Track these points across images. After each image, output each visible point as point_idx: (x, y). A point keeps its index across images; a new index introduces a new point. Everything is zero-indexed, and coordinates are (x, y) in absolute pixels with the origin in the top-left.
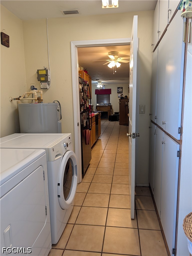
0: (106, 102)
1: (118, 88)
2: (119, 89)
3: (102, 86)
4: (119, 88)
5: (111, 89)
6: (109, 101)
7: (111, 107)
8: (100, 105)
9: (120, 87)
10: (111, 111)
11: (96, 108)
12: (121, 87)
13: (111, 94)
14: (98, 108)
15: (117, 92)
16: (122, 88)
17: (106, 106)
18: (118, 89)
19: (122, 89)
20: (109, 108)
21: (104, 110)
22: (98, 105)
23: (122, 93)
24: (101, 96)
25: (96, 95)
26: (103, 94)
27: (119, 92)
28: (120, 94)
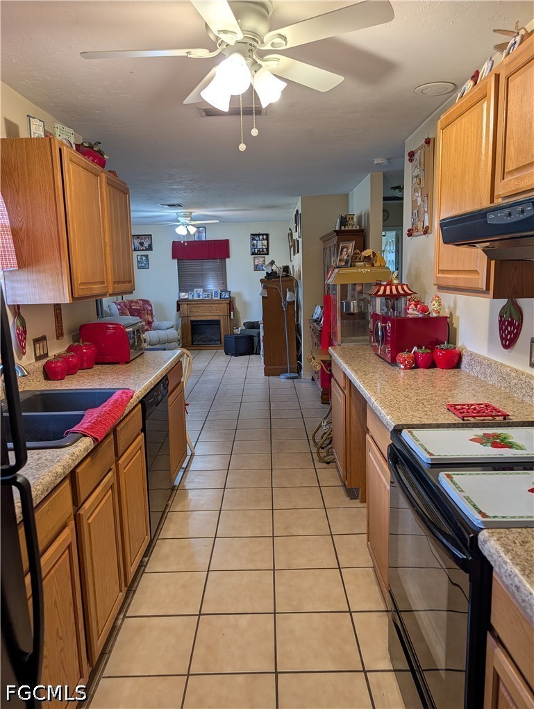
0: (212, 286)
1: (254, 236)
2: (255, 242)
3: (193, 230)
4: (257, 238)
5: (228, 240)
6: (225, 284)
7: (231, 304)
8: (191, 298)
9: (259, 235)
10: (232, 317)
11: (178, 310)
12: (263, 235)
13: (228, 257)
14: (184, 307)
15: (248, 250)
16: (267, 235)
17: (211, 302)
18: (253, 239)
19: (267, 239)
20: (226, 306)
21: (207, 314)
22: (184, 295)
23: (268, 254)
24: (194, 265)
25: (176, 260)
26: (201, 260)
27: (256, 250)
28: (262, 259)
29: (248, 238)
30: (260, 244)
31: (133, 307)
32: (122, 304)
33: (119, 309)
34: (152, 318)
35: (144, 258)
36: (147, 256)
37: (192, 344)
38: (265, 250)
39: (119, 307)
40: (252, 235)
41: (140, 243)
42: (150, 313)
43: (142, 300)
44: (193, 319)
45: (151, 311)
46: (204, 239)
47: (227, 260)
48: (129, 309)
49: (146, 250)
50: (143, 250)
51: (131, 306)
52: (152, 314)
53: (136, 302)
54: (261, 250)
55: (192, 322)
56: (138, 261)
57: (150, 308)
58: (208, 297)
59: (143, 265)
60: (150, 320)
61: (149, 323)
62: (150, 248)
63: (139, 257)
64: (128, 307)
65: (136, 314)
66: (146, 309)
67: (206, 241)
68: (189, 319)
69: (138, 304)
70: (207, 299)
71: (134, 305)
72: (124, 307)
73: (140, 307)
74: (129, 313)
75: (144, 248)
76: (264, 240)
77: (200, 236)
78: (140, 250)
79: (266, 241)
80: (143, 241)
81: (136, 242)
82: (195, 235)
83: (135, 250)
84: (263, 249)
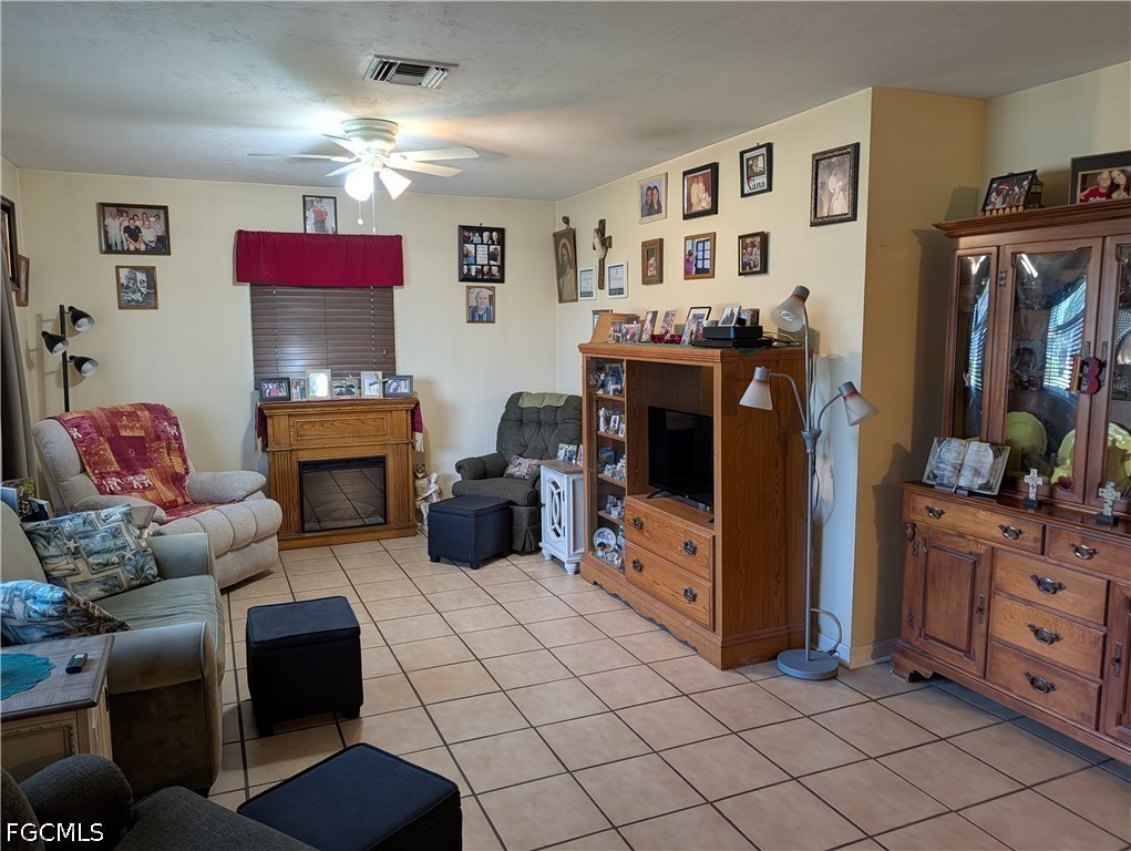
1: (466, 233)
2: (470, 247)
4: (476, 239)
5: (399, 238)
6: (389, 355)
7: (416, 412)
8: (297, 398)
9: (480, 230)
10: (421, 448)
11: (261, 432)
12: (491, 230)
13: (400, 283)
14: (280, 425)
15: (453, 268)
16: (501, 232)
17: (359, 407)
18: (464, 240)
19: (501, 242)
20: (404, 418)
21: (349, 442)
23: (502, 280)
24: (301, 303)
25: (246, 289)
26: (325, 288)
27: (473, 268)
28: (485, 293)
29: (455, 237)
31: (123, 433)
32: (86, 424)
33: (76, 442)
34: (184, 461)
35: (141, 276)
36: (150, 272)
37: (303, 531)
38: (495, 270)
39: (76, 433)
40: (463, 228)
41: (127, 230)
43: (147, 407)
44: (306, 456)
45: (178, 438)
47: (397, 291)
48: (109, 440)
49: (150, 251)
50: (137, 252)
51: (115, 429)
52: (181, 450)
53: (132, 415)
54: (486, 269)
55: (303, 465)
56: (120, 286)
57: (174, 432)
58: (349, 392)
59: (138, 297)
60: (179, 469)
61: (176, 480)
62: (162, 246)
63: (124, 273)
64: (108, 432)
65: (132, 454)
66: (163, 436)
67: (335, 235)
68: (294, 459)
69: (138, 421)
70: (348, 397)
71: (125, 427)
72: (95, 435)
73: (146, 430)
74: (109, 451)
75: (143, 247)
76: (493, 244)
77: (320, 221)
78: (128, 252)
79: (499, 248)
80: (138, 223)
81: (116, 227)
82: (305, 219)
83: (109, 249)
84: (491, 266)
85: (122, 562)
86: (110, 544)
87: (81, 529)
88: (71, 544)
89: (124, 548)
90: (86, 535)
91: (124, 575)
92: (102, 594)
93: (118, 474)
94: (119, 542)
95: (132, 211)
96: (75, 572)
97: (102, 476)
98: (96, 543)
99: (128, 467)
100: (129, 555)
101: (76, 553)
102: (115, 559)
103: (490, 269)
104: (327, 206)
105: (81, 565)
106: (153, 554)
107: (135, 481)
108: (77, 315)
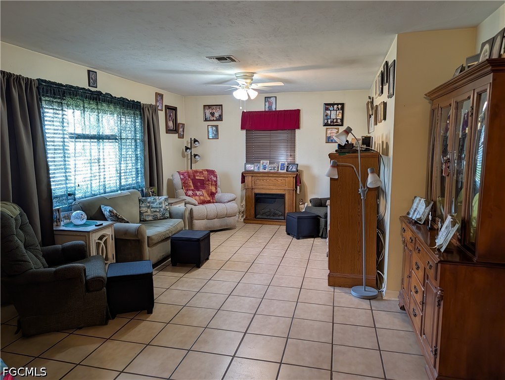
0: (283, 158)
1: (328, 106)
2: (328, 112)
4: (331, 108)
5: (299, 110)
6: (293, 156)
7: (298, 179)
8: (256, 170)
9: (333, 105)
10: (298, 192)
11: (243, 181)
12: (338, 104)
13: (298, 127)
14: (248, 179)
15: (321, 121)
16: (343, 105)
17: (276, 175)
18: (327, 109)
19: (343, 109)
20: (292, 180)
21: (272, 187)
22: (250, 167)
24: (263, 136)
25: (244, 131)
26: (270, 131)
27: (329, 121)
28: (335, 131)
29: (322, 108)
30: (334, 115)
31: (197, 178)
32: (185, 174)
33: (182, 179)
34: (216, 189)
35: (214, 128)
36: (217, 127)
37: (255, 218)
38: (339, 121)
39: (182, 177)
40: (326, 104)
41: (211, 113)
42: (214, 183)
43: (207, 171)
44: (257, 191)
45: (216, 182)
46: (274, 110)
47: (297, 131)
48: (192, 180)
49: (217, 120)
50: (213, 120)
51: (195, 176)
52: (216, 185)
53: (201, 172)
54: (335, 120)
55: (256, 194)
56: (208, 132)
57: (215, 179)
58: (274, 169)
59: (213, 135)
60: (214, 190)
61: (212, 194)
62: (220, 118)
63: (210, 127)
64: (192, 177)
65: (199, 184)
66: (210, 180)
67: (276, 111)
68: (253, 192)
69: (203, 174)
70: (273, 171)
71: (198, 176)
72: (187, 178)
73: (205, 177)
74: (191, 183)
75: (215, 119)
76: (339, 110)
77: (270, 107)
78: (211, 121)
79: (341, 111)
80: (214, 111)
81: (208, 112)
82: (265, 105)
83: (206, 120)
84: (337, 119)
85: (159, 212)
86: (158, 206)
87: (152, 201)
88: (148, 205)
89: (161, 208)
90: (153, 203)
91: (159, 215)
92: (152, 219)
93: (193, 190)
94: (160, 206)
95: (213, 107)
96: (147, 212)
97: (187, 190)
98: (154, 205)
99: (197, 188)
100: (162, 210)
101: (149, 207)
102: (158, 210)
103: (337, 120)
104: (273, 100)
105: (149, 210)
106: (169, 211)
107: (198, 193)
108: (195, 141)
